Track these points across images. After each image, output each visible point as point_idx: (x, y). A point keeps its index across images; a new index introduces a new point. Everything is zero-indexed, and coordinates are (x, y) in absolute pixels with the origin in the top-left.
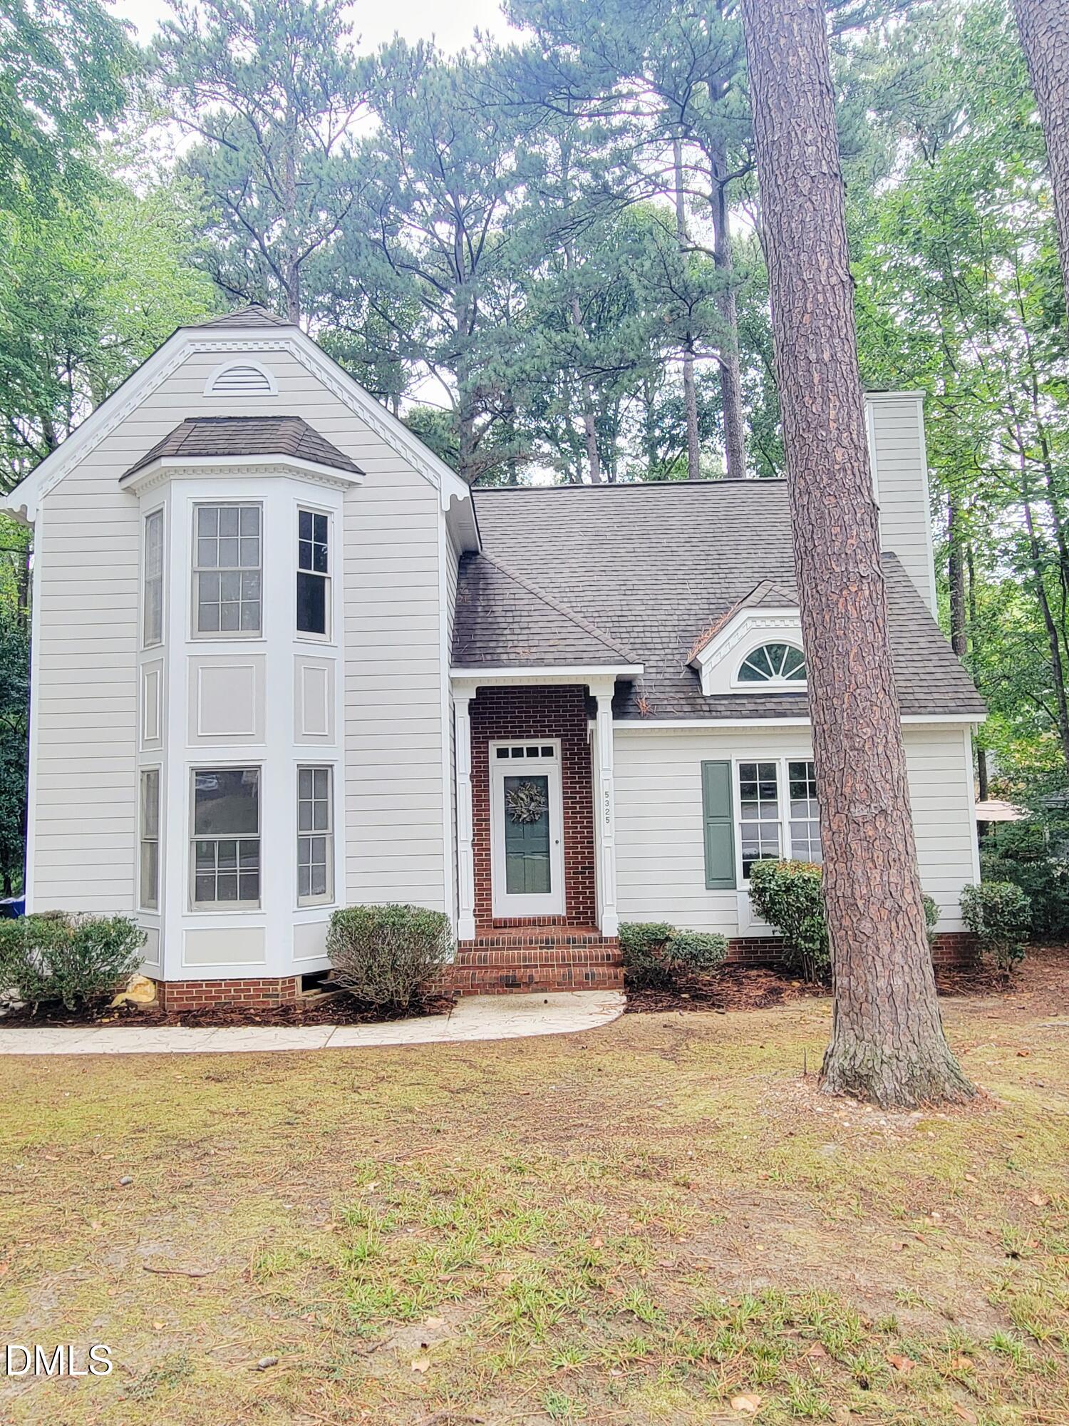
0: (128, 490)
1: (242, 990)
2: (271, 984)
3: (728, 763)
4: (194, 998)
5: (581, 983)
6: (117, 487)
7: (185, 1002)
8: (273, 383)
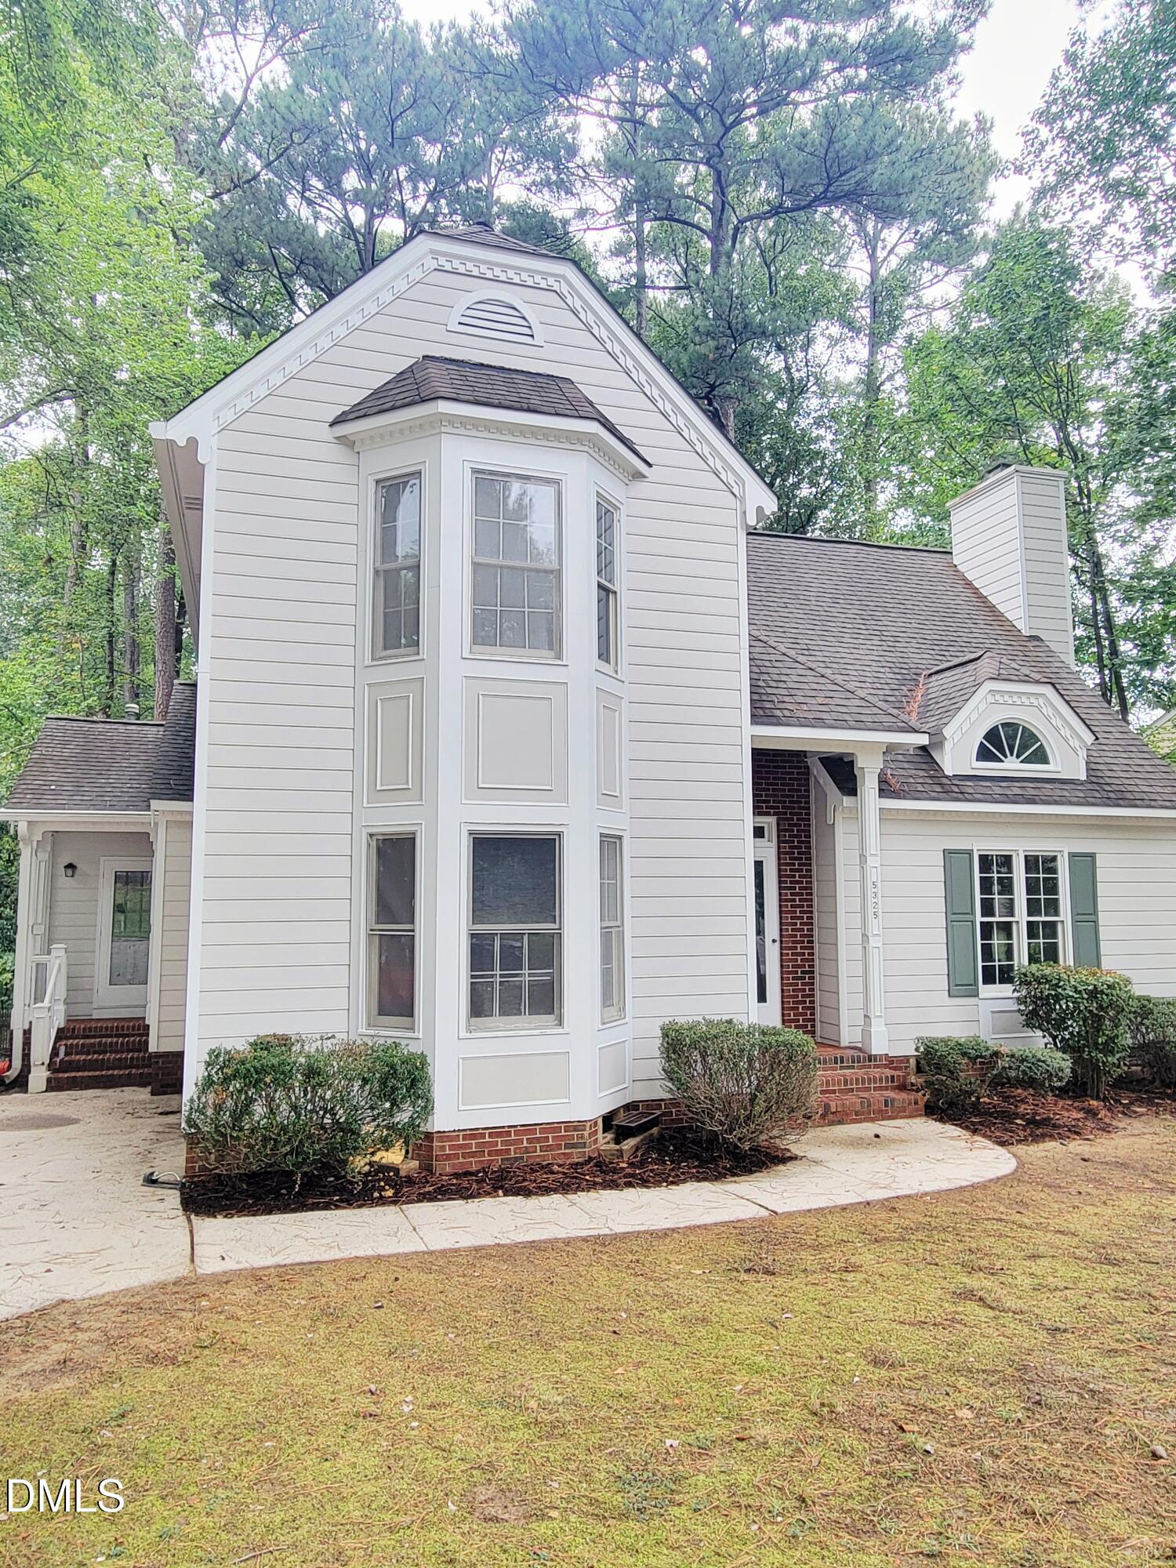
0: (342, 440)
1: (538, 1140)
2: (576, 1129)
3: (970, 853)
4: (473, 1154)
5: (880, 1111)
6: (327, 433)
7: (461, 1160)
8: (537, 329)
